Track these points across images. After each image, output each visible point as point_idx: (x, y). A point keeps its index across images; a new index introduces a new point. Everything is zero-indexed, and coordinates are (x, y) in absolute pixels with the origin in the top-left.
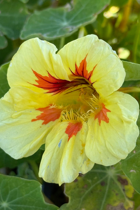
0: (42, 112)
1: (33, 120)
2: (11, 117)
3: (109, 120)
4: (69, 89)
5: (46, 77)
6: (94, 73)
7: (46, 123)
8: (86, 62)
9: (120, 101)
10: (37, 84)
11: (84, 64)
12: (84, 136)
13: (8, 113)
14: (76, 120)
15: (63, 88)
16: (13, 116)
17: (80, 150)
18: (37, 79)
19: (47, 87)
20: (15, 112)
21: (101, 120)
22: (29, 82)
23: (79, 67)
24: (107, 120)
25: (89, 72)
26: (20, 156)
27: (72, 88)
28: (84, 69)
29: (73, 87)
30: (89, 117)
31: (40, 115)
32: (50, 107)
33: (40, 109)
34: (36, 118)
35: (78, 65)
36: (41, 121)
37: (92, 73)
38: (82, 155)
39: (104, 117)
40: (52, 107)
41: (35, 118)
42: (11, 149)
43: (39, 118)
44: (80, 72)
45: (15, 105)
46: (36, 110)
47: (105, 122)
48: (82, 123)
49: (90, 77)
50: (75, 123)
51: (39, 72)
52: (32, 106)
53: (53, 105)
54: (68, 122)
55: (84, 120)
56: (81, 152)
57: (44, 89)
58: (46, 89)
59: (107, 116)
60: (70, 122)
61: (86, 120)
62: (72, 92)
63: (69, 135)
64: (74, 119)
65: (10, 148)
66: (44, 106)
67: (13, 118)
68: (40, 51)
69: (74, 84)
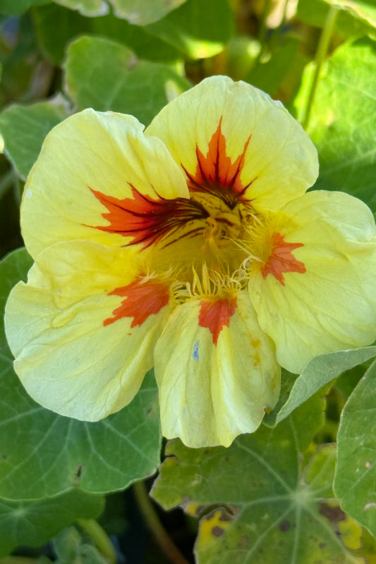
0: (125, 298)
1: (108, 322)
2: (53, 328)
3: (306, 266)
4: (171, 231)
5: (127, 200)
6: (247, 158)
7: (138, 321)
8: (223, 137)
9: (326, 211)
10: (106, 223)
11: (218, 142)
12: (250, 322)
13: (42, 318)
14: (216, 293)
15: (160, 230)
16: (55, 322)
17: (250, 356)
18: (106, 211)
19: (131, 229)
20: (59, 311)
21: (283, 274)
22: (87, 224)
23: (208, 154)
24: (299, 268)
25: (233, 161)
26: (103, 411)
27: (175, 231)
28: (220, 155)
29: (177, 229)
30: (248, 276)
31: (121, 305)
32: (141, 280)
33: (118, 292)
34: (113, 316)
35: (205, 151)
36: (128, 321)
37: (241, 160)
38: (259, 367)
39: (286, 265)
40: (146, 279)
41: (109, 315)
42: (72, 404)
43: (120, 314)
44: (210, 169)
45: (58, 293)
46: (110, 294)
47: (296, 274)
48: (234, 295)
49: (238, 171)
50: (213, 301)
51: (108, 192)
52: (97, 287)
53: (148, 274)
54: (199, 302)
55: (238, 288)
56: (255, 361)
57: (124, 236)
58: (126, 233)
59: (294, 260)
60: (203, 299)
61: (244, 285)
62: (175, 241)
63: (210, 329)
64: (212, 293)
65: (69, 402)
66: (126, 282)
67: (57, 328)
68: (106, 136)
69: (181, 218)
